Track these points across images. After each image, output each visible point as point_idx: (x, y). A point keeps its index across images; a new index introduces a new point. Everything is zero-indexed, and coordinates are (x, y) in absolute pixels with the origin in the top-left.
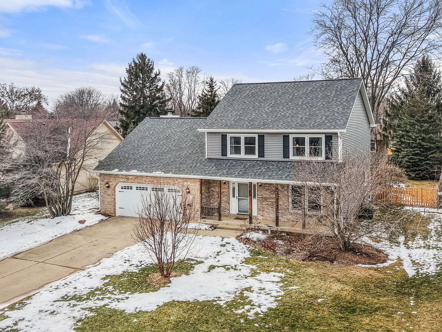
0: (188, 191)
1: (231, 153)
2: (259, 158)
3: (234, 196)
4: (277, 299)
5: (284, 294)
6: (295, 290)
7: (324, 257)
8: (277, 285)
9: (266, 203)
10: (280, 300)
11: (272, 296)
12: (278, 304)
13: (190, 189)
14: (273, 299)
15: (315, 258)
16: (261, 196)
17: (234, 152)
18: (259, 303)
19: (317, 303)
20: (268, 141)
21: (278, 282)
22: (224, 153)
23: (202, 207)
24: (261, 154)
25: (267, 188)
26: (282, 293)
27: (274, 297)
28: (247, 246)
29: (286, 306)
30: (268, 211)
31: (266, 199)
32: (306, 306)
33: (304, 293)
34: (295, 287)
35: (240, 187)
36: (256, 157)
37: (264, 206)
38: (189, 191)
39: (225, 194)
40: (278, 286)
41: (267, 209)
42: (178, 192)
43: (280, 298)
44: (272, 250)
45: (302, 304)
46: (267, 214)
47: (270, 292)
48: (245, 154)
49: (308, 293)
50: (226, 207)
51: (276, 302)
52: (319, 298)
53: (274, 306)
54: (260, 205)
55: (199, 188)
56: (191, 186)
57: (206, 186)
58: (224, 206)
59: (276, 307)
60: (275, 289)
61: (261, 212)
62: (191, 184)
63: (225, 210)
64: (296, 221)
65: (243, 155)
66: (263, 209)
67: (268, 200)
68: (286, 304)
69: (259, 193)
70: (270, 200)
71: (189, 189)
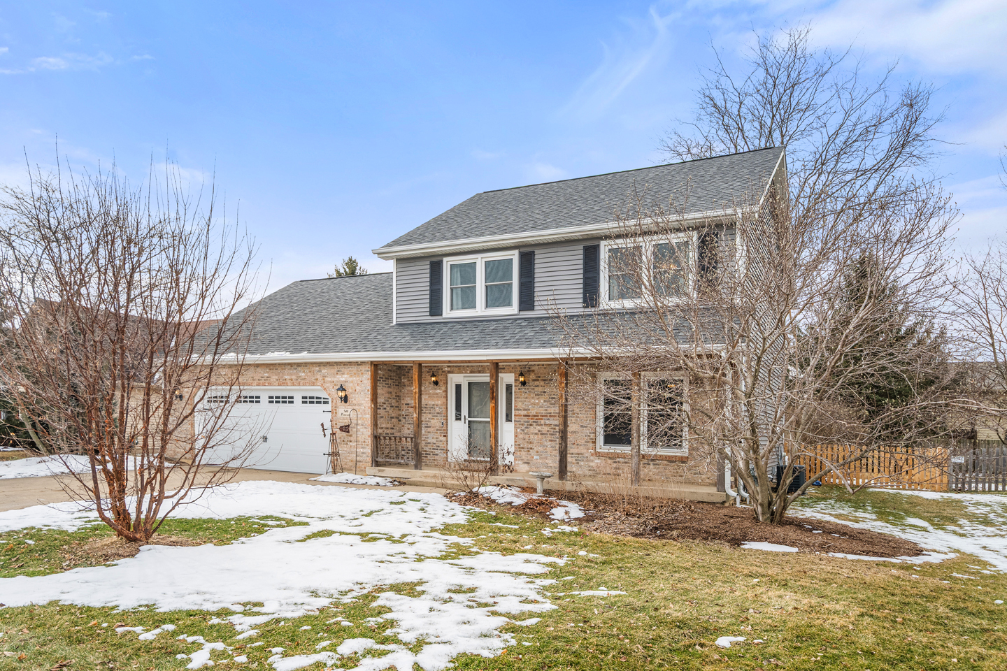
0: (342, 394)
1: (452, 309)
2: (522, 313)
3: (458, 418)
4: (518, 623)
5: (554, 611)
6: (604, 599)
7: (706, 532)
8: (531, 582)
9: (536, 429)
10: (529, 629)
11: (494, 614)
12: (513, 642)
13: (349, 391)
14: (500, 621)
15: (675, 533)
16: (525, 413)
17: (460, 303)
18: (421, 632)
19: (717, 649)
20: (543, 265)
21: (537, 576)
22: (435, 308)
23: (376, 438)
24: (527, 301)
25: (540, 389)
26: (548, 606)
27: (508, 615)
28: (468, 507)
29: (557, 651)
30: (541, 449)
31: (536, 419)
32: (657, 661)
33: (643, 609)
34: (602, 592)
35: (474, 392)
36: (513, 309)
37: (532, 436)
38: (346, 397)
39: (438, 410)
40: (532, 586)
41: (540, 444)
42: (325, 403)
43: (534, 621)
44: (536, 515)
45: (639, 650)
46: (538, 457)
47: (491, 601)
48: (487, 306)
49: (662, 611)
50: (440, 444)
51: (508, 636)
52: (718, 631)
53: (491, 648)
54: (521, 436)
55: (369, 388)
56: (351, 384)
57: (390, 390)
58: (434, 441)
59: (499, 652)
60: (519, 592)
61: (523, 453)
62: (351, 379)
63: (436, 452)
64: (615, 475)
65: (480, 310)
66: (530, 446)
67: (542, 422)
68: (560, 644)
69: (520, 405)
70: (547, 422)
71: (345, 390)
